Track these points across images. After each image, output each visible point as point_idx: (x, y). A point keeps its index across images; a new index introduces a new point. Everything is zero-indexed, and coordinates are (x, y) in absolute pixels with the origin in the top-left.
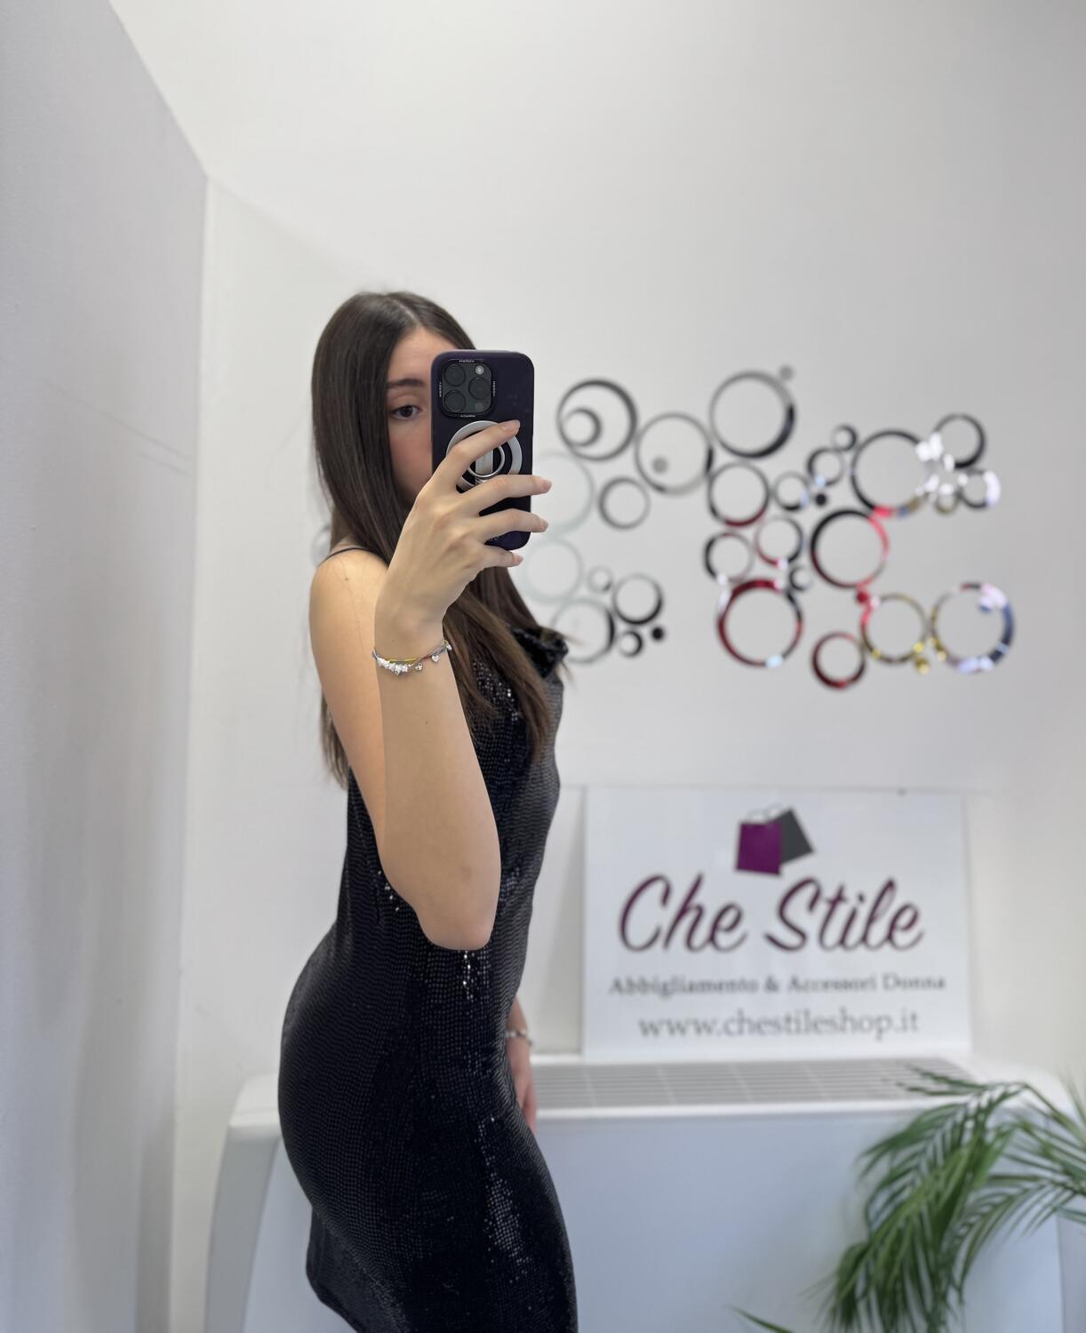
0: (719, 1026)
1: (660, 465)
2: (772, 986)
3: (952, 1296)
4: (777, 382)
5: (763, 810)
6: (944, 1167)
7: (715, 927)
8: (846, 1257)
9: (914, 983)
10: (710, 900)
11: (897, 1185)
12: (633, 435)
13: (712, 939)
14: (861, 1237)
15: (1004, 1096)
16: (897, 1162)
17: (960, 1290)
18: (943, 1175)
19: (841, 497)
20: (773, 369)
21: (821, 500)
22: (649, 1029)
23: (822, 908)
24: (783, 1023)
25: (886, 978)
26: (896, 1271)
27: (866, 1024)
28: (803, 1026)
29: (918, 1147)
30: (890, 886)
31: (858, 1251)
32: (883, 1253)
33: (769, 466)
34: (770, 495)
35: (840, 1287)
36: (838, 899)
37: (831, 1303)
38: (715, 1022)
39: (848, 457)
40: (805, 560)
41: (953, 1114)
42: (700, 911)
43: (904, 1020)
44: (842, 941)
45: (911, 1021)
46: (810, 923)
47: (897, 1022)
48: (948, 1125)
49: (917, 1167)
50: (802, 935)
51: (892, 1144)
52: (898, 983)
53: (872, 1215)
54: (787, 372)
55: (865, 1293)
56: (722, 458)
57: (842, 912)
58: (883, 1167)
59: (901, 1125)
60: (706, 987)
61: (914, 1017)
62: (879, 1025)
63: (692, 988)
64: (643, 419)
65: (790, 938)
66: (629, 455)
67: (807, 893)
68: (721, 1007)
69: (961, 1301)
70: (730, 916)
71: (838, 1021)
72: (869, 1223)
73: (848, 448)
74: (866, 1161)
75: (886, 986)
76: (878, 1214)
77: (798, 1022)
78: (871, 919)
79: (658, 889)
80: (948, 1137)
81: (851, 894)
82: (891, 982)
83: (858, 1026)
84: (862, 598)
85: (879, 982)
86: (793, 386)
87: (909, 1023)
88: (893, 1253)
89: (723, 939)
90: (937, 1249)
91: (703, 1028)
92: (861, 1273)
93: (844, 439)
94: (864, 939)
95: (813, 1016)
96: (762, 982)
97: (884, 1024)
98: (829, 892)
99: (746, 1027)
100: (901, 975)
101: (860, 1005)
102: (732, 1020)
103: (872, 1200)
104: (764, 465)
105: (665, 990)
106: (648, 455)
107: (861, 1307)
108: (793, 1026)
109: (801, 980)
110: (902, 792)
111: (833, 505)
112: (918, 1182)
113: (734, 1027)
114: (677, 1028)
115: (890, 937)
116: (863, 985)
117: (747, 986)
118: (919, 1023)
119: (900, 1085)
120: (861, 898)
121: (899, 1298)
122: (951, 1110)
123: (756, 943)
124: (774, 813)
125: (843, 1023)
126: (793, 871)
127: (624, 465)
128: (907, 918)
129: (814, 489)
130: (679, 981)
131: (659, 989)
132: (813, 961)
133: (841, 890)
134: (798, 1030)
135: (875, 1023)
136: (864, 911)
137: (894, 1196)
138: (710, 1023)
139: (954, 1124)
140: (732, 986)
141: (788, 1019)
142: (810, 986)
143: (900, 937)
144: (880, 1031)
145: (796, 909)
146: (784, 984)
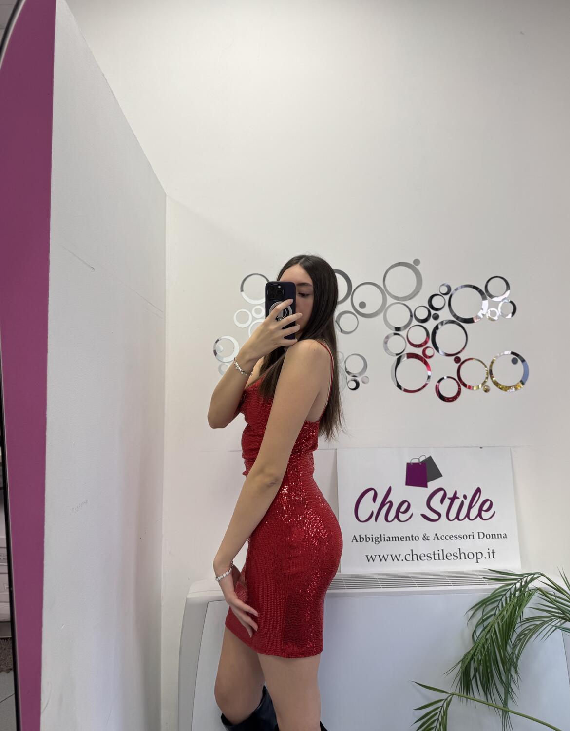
0: (402, 557)
1: (362, 305)
2: (426, 538)
3: (513, 672)
4: (413, 266)
5: (417, 458)
7: (398, 511)
9: (493, 536)
10: (396, 499)
11: (486, 623)
12: (350, 291)
13: (397, 516)
15: (532, 580)
16: (485, 613)
17: (516, 667)
20: (411, 261)
21: (436, 317)
22: (371, 559)
23: (447, 502)
24: (432, 556)
27: (471, 556)
28: (441, 558)
29: (495, 605)
30: (478, 490)
33: (412, 304)
34: (413, 315)
36: (455, 497)
38: (400, 555)
39: (447, 297)
40: (430, 344)
42: (391, 503)
43: (489, 554)
44: (457, 517)
45: (492, 554)
46: (442, 509)
47: (486, 555)
48: (508, 594)
49: (495, 614)
50: (439, 515)
51: (483, 603)
53: (476, 638)
54: (417, 262)
55: (475, 676)
56: (390, 300)
57: (457, 503)
58: (479, 615)
59: (487, 595)
60: (396, 539)
62: (477, 556)
63: (389, 539)
64: (354, 285)
65: (435, 517)
66: (349, 300)
67: (441, 493)
68: (403, 548)
69: (516, 672)
70: (405, 506)
71: (458, 555)
72: (474, 642)
73: (447, 294)
74: (471, 612)
75: (479, 537)
76: (478, 638)
77: (439, 554)
78: (470, 507)
79: (372, 493)
81: (460, 495)
82: (481, 535)
83: (467, 557)
84: (457, 360)
85: (476, 536)
86: (420, 268)
89: (402, 517)
90: (505, 651)
91: (395, 558)
92: (472, 667)
93: (444, 290)
94: (468, 515)
95: (445, 552)
96: (421, 537)
97: (479, 555)
98: (450, 494)
99: (415, 557)
100: (486, 532)
101: (467, 546)
102: (409, 555)
103: (475, 631)
104: (409, 303)
105: (377, 540)
106: (357, 301)
107: (473, 682)
108: (437, 557)
110: (481, 448)
111: (441, 319)
113: (409, 558)
114: (384, 558)
115: (480, 514)
117: (414, 538)
118: (495, 555)
120: (465, 497)
121: (490, 676)
123: (418, 518)
124: (422, 459)
125: (461, 555)
126: (433, 485)
127: (346, 306)
128: (487, 506)
129: (433, 312)
130: (383, 536)
131: (374, 540)
132: (443, 526)
133: (456, 493)
134: (439, 559)
135: (475, 554)
136: (467, 503)
137: (485, 628)
138: (398, 557)
139: (511, 594)
140: (408, 538)
141: (434, 554)
142: (443, 538)
143: (485, 515)
144: (477, 558)
145: (435, 503)
146: (432, 536)
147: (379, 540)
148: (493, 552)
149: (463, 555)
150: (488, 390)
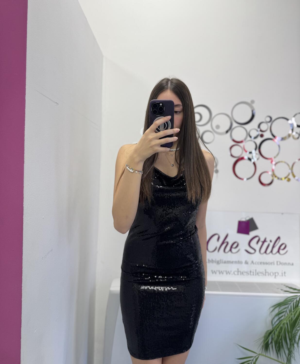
0: (232, 273)
1: (218, 127)
2: (246, 263)
3: (295, 345)
4: (250, 104)
5: (244, 218)
6: (294, 312)
7: (231, 247)
8: (266, 333)
9: (285, 264)
10: (230, 240)
11: (280, 316)
12: (211, 119)
13: (231, 250)
14: (270, 328)
16: (280, 310)
17: (298, 344)
18: (293, 314)
19: (267, 135)
20: (249, 101)
21: (262, 136)
22: (214, 272)
23: (260, 243)
24: (249, 273)
25: (277, 262)
26: (280, 338)
27: (272, 274)
28: (255, 274)
29: (287, 306)
30: (279, 238)
31: (269, 332)
32: (277, 333)
33: (247, 127)
34: (248, 134)
35: (264, 341)
36: (265, 241)
37: (262, 344)
38: (231, 271)
39: (269, 124)
40: (258, 151)
41: (296, 298)
42: (228, 243)
43: (282, 273)
44: (265, 252)
46: (257, 247)
47: (280, 274)
48: (295, 301)
49: (286, 311)
50: (255, 250)
51: (279, 305)
52: (280, 263)
53: (273, 323)
54: (253, 102)
55: (272, 342)
56: (235, 125)
57: (266, 244)
58: (276, 311)
59: (282, 300)
60: (229, 262)
61: (285, 273)
62: (275, 274)
63: (225, 262)
64: (213, 115)
65: (252, 251)
66: (209, 124)
67: (257, 239)
68: (233, 268)
69: (298, 346)
70: (235, 245)
71: (264, 273)
72: (273, 325)
73: (269, 122)
74: (272, 309)
75: (277, 264)
76: (275, 323)
77: (253, 272)
78: (273, 247)
79: (216, 237)
80: (295, 304)
81: (268, 240)
82: (279, 263)
83: (269, 274)
84: (272, 162)
85: (276, 263)
86: (254, 105)
87: (283, 274)
88: (279, 333)
89: (233, 250)
90: (291, 333)
91: (228, 273)
92: (270, 338)
93: (268, 119)
94: (272, 252)
95: (257, 271)
96: (244, 262)
97: (277, 274)
98: (262, 239)
99: (239, 273)
100: (281, 262)
101: (270, 269)
102: (236, 271)
103: (274, 318)
104: (246, 126)
105: (218, 263)
106: (214, 124)
107: (270, 346)
108: (252, 273)
109: (254, 262)
110: (282, 214)
111: (265, 137)
112: (286, 315)
113: (236, 273)
114: (221, 272)
115: (278, 251)
116: (271, 263)
117: (239, 262)
118: (286, 274)
119: (282, 290)
120: (271, 241)
121: (281, 344)
122: (296, 297)
123: (243, 252)
124: (248, 219)
125: (266, 273)
126: (253, 234)
127: (208, 127)
128: (283, 247)
129: (260, 133)
130: (222, 260)
131: (216, 262)
132: (257, 257)
133: (265, 239)
134: (253, 275)
135: (274, 274)
136: (272, 244)
137: (279, 318)
139: (297, 301)
140: (236, 262)
141: (251, 272)
142: (256, 263)
143: (281, 252)
144: (275, 276)
145: (253, 244)
146: (250, 262)
147: (220, 262)
149: (267, 274)
150: (289, 180)
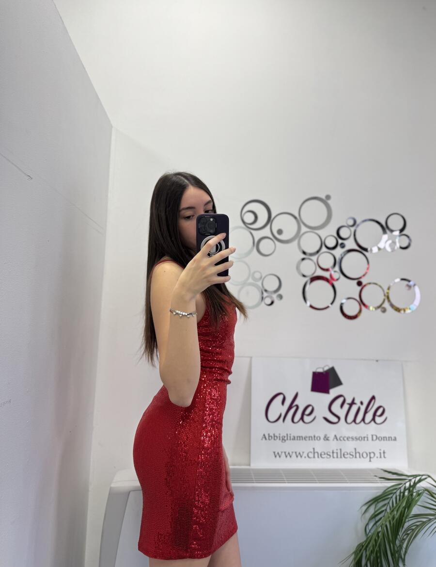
0: (305, 454)
1: (280, 232)
2: (326, 438)
4: (324, 200)
7: (303, 414)
9: (384, 439)
10: (301, 403)
11: (377, 518)
12: (270, 220)
13: (302, 419)
15: (420, 481)
16: (377, 509)
17: (403, 561)
19: (350, 244)
20: (323, 196)
21: (343, 246)
22: (277, 455)
23: (346, 407)
24: (331, 454)
25: (372, 436)
27: (365, 455)
28: (339, 456)
30: (373, 398)
33: (322, 232)
34: (322, 243)
36: (353, 403)
39: (353, 229)
40: (336, 268)
42: (297, 407)
43: (380, 454)
44: (354, 421)
46: (342, 413)
47: (377, 455)
49: (386, 510)
50: (338, 418)
51: (375, 500)
52: (377, 438)
53: (368, 531)
54: (328, 197)
56: (304, 229)
57: (354, 409)
59: (379, 493)
60: (300, 438)
62: (370, 456)
63: (295, 438)
64: (273, 215)
65: (334, 419)
66: (268, 228)
67: (340, 400)
68: (305, 447)
70: (309, 411)
71: (354, 454)
73: (353, 226)
74: (365, 508)
75: (372, 439)
76: (370, 530)
77: (337, 453)
78: (366, 412)
79: (280, 398)
81: (357, 401)
82: (374, 438)
83: (361, 456)
84: (359, 284)
85: (370, 438)
86: (330, 202)
87: (382, 455)
89: (306, 419)
90: (394, 544)
91: (298, 455)
93: (351, 222)
94: (363, 420)
95: (343, 451)
96: (322, 437)
97: (372, 455)
98: (349, 401)
99: (316, 455)
100: (378, 435)
101: (362, 447)
102: (311, 452)
103: (367, 524)
104: (319, 232)
105: (283, 439)
106: (275, 229)
108: (335, 455)
109: (338, 437)
110: (377, 361)
111: (347, 247)
112: (386, 517)
113: (311, 455)
114: (288, 455)
115: (373, 419)
116: (363, 438)
117: (316, 438)
118: (386, 455)
120: (362, 403)
122: (399, 487)
123: (320, 420)
124: (326, 368)
126: (334, 392)
127: (266, 232)
128: (380, 412)
129: (340, 241)
130: (289, 435)
131: (281, 439)
132: (343, 428)
133: (354, 400)
134: (337, 457)
135: (368, 454)
136: (363, 408)
137: (376, 522)
138: (301, 453)
140: (310, 438)
141: (333, 453)
142: (342, 439)
143: (377, 419)
144: (370, 458)
145: (336, 407)
146: (332, 437)
147: (286, 438)
148: (384, 453)
149: (358, 455)
150: (384, 311)
